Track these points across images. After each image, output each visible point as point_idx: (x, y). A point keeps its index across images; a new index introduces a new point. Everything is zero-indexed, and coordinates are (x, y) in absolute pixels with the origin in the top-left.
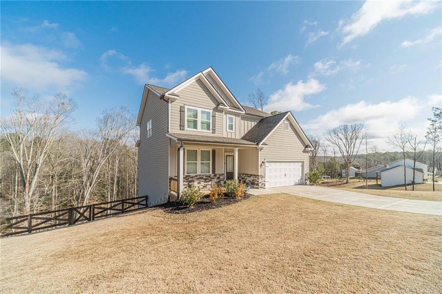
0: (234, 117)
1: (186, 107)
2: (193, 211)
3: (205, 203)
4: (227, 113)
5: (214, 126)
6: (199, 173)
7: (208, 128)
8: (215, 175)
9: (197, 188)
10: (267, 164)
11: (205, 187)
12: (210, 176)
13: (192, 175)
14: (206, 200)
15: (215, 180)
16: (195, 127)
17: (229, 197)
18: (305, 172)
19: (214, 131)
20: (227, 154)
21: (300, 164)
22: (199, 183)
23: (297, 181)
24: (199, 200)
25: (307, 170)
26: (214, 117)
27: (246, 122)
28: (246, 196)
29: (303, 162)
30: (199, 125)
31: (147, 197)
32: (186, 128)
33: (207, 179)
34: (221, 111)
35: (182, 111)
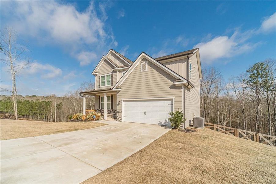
1: (101, 76)
7: (110, 84)
8: (113, 110)
10: (123, 103)
12: (110, 111)
16: (104, 84)
21: (169, 102)
26: (112, 76)
29: (172, 100)
32: (101, 86)
34: (116, 72)
35: (99, 79)
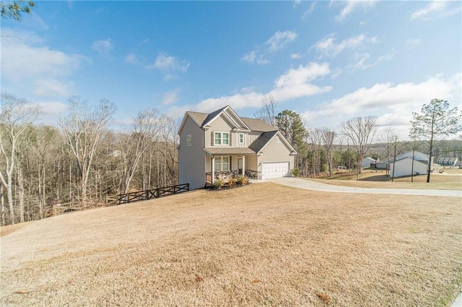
0: (243, 134)
1: (215, 132)
2: (220, 190)
3: (226, 186)
4: (239, 132)
5: (231, 141)
6: (222, 170)
7: (227, 143)
8: (232, 171)
9: (221, 179)
10: (263, 165)
11: (225, 178)
12: (228, 172)
13: (218, 171)
14: (226, 185)
15: (231, 174)
16: (220, 143)
17: (239, 184)
18: (291, 169)
19: (231, 145)
20: (238, 158)
21: (288, 163)
22: (222, 176)
23: (285, 175)
24: (223, 185)
25: (292, 167)
26: (231, 136)
27: (252, 136)
28: (248, 183)
29: (289, 162)
30: (222, 141)
31: (188, 184)
32: (215, 144)
33: (227, 174)
34: (235, 132)
35: (212, 135)
